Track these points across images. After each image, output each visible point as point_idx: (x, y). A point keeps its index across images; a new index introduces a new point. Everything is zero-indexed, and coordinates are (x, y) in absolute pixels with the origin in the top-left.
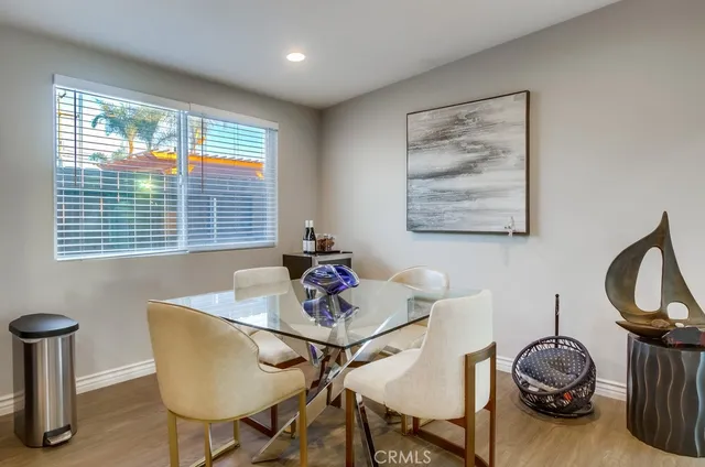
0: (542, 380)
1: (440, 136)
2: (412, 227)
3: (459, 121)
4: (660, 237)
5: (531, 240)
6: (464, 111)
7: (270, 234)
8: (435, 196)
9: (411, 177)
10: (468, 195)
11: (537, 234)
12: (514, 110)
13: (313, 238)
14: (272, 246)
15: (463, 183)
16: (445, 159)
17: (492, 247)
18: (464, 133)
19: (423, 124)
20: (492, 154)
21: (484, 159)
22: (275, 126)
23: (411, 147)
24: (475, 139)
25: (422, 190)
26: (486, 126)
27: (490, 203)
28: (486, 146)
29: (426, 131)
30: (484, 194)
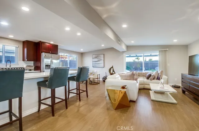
1: (96, 58)
2: (93, 67)
4: (112, 67)
6: (98, 55)
8: (95, 64)
9: (93, 62)
10: (99, 64)
11: (105, 67)
12: (103, 56)
16: (96, 60)
17: (101, 68)
18: (98, 57)
19: (94, 56)
20: (101, 60)
22: (77, 55)
23: (93, 59)
26: (100, 57)
27: (100, 64)
29: (94, 57)
30: (100, 63)
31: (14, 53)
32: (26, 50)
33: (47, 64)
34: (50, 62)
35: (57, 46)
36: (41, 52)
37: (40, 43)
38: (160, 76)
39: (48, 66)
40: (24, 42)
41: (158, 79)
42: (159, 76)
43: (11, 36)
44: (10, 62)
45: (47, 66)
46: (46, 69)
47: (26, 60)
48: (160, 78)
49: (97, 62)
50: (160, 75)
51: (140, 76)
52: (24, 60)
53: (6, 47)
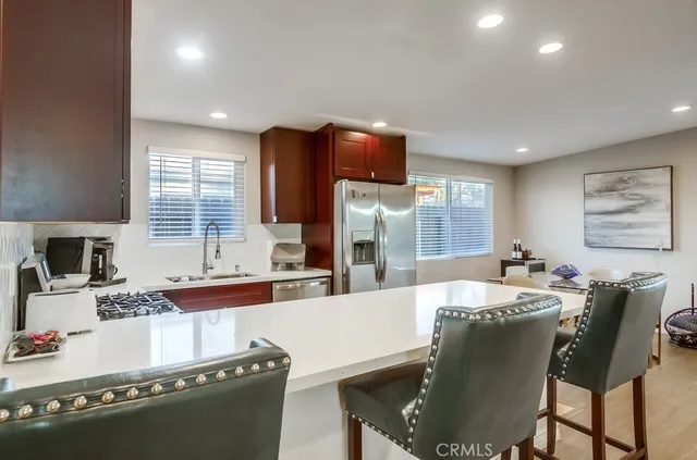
0: (683, 328)
1: (609, 190)
2: (588, 244)
3: (622, 181)
5: (674, 252)
6: (626, 175)
7: (488, 248)
8: (607, 225)
9: (586, 214)
10: (630, 226)
11: (679, 250)
12: (664, 177)
13: (520, 250)
14: (489, 255)
15: (625, 218)
16: (612, 203)
18: (627, 188)
19: (594, 182)
20: (648, 202)
21: (642, 205)
22: (491, 181)
23: (587, 195)
24: (635, 192)
25: (596, 222)
26: (646, 185)
27: (645, 231)
28: (642, 197)
29: (598, 186)
30: (641, 225)
31: (229, 183)
32: (272, 170)
33: (358, 238)
35: (402, 139)
36: (331, 179)
37: (327, 135)
39: (363, 249)
40: (265, 138)
43: (219, 116)
44: (218, 229)
45: (359, 246)
46: (355, 262)
47: (275, 219)
52: (265, 219)
53: (203, 164)
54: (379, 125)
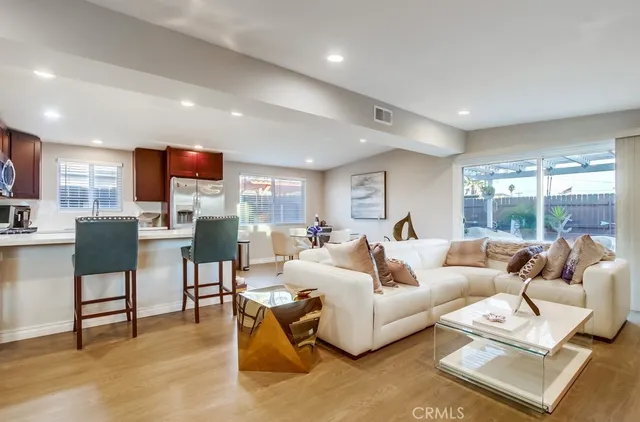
1: (361, 185)
2: (353, 217)
3: (366, 179)
4: (408, 219)
5: (386, 220)
6: (368, 176)
9: (352, 199)
10: (369, 205)
12: (381, 177)
13: (318, 221)
14: (303, 224)
15: (368, 201)
16: (361, 192)
17: (376, 223)
18: (368, 184)
19: (356, 180)
20: (376, 191)
21: (374, 193)
22: (305, 180)
23: (352, 188)
24: (371, 186)
25: (356, 204)
26: (373, 182)
27: (368, 209)
28: (374, 189)
29: (357, 182)
30: (373, 205)
32: (135, 172)
33: (181, 209)
34: (191, 204)
35: (221, 154)
36: (169, 176)
38: (574, 262)
39: (185, 215)
40: (136, 153)
41: (566, 275)
42: (569, 264)
43: (98, 142)
45: (182, 213)
46: (178, 222)
47: (136, 199)
48: (571, 273)
49: (361, 201)
50: (574, 256)
51: (497, 259)
53: (96, 168)
54: (199, 147)
